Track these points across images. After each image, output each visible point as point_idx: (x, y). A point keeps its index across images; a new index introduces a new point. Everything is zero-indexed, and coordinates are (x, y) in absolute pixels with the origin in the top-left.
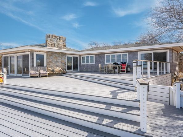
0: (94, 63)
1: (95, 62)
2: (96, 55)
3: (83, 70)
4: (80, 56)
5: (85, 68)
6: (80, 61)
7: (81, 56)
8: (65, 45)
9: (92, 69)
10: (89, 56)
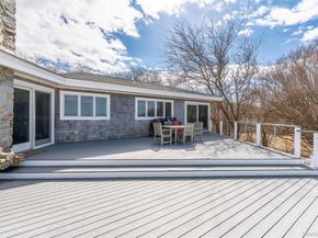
0: (108, 118)
1: (111, 115)
2: (113, 95)
3: (68, 138)
4: (57, 91)
5: (76, 132)
6: (57, 107)
7: (62, 93)
8: (10, 34)
9: (101, 133)
10: (94, 95)
